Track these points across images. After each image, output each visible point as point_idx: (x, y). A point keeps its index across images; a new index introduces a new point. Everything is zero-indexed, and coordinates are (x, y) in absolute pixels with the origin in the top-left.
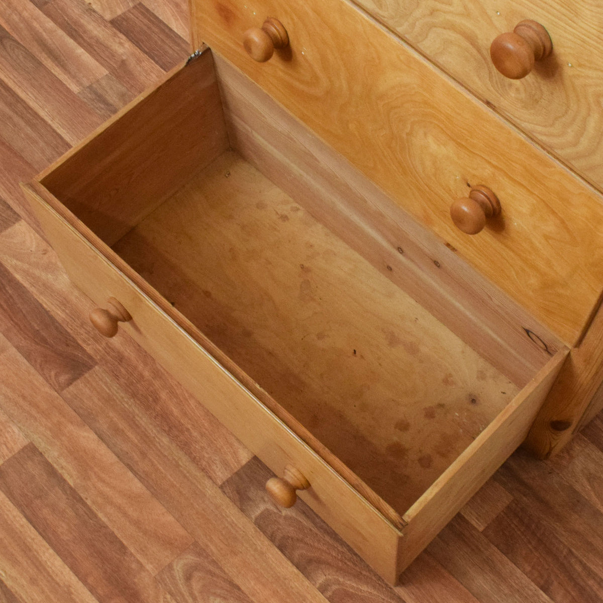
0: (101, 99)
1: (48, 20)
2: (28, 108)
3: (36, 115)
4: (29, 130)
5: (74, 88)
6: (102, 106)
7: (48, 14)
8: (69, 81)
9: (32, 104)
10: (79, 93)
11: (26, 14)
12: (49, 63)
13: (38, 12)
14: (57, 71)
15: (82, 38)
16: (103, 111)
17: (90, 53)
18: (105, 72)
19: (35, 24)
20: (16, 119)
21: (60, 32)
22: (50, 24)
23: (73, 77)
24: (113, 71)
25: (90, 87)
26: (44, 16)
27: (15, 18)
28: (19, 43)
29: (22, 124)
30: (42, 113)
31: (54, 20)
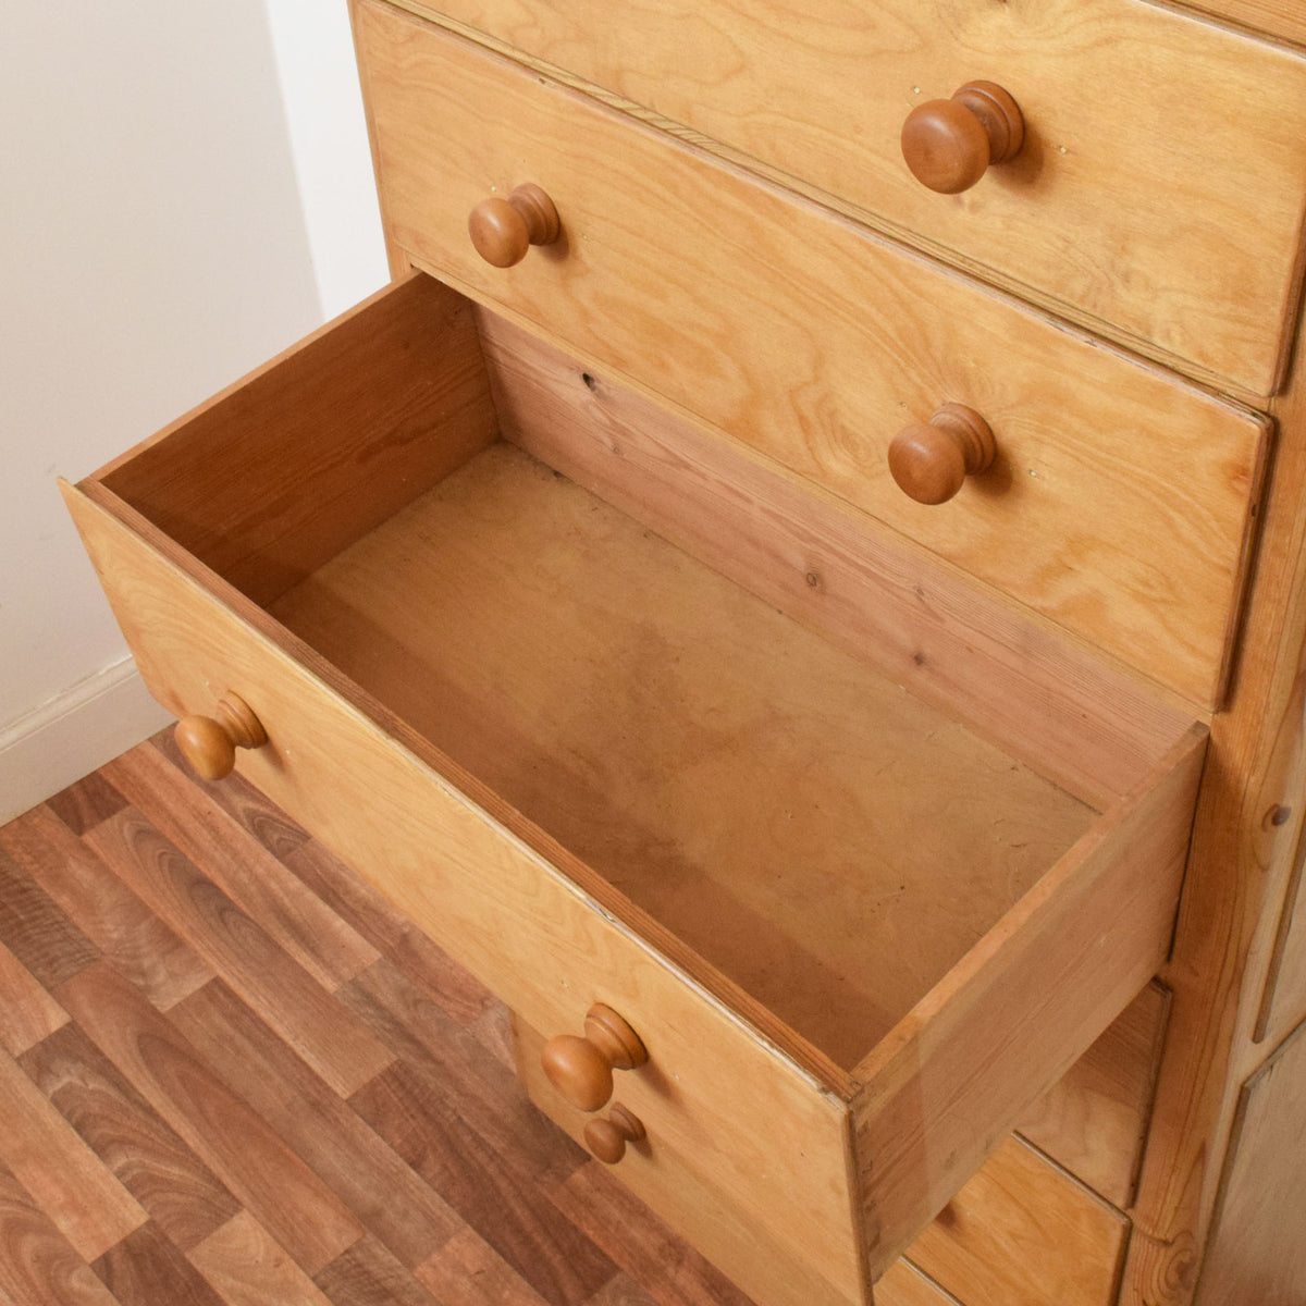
0: (370, 999)
1: (293, 876)
2: (258, 1021)
3: (270, 1033)
4: (259, 1059)
5: (330, 985)
6: (371, 1011)
7: (293, 868)
8: (322, 973)
9: (265, 1015)
10: (336, 992)
11: (260, 870)
12: (291, 946)
13: (277, 865)
14: (304, 959)
15: (344, 902)
16: (373, 1020)
17: (354, 925)
18: (377, 955)
19: (273, 885)
20: (240, 1040)
21: (310, 895)
22: (295, 883)
23: (328, 966)
24: (389, 953)
25: (354, 982)
26: (287, 871)
27: (244, 877)
28: (248, 918)
29: (249, 1047)
30: (279, 1029)
31: (301, 876)
